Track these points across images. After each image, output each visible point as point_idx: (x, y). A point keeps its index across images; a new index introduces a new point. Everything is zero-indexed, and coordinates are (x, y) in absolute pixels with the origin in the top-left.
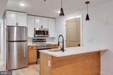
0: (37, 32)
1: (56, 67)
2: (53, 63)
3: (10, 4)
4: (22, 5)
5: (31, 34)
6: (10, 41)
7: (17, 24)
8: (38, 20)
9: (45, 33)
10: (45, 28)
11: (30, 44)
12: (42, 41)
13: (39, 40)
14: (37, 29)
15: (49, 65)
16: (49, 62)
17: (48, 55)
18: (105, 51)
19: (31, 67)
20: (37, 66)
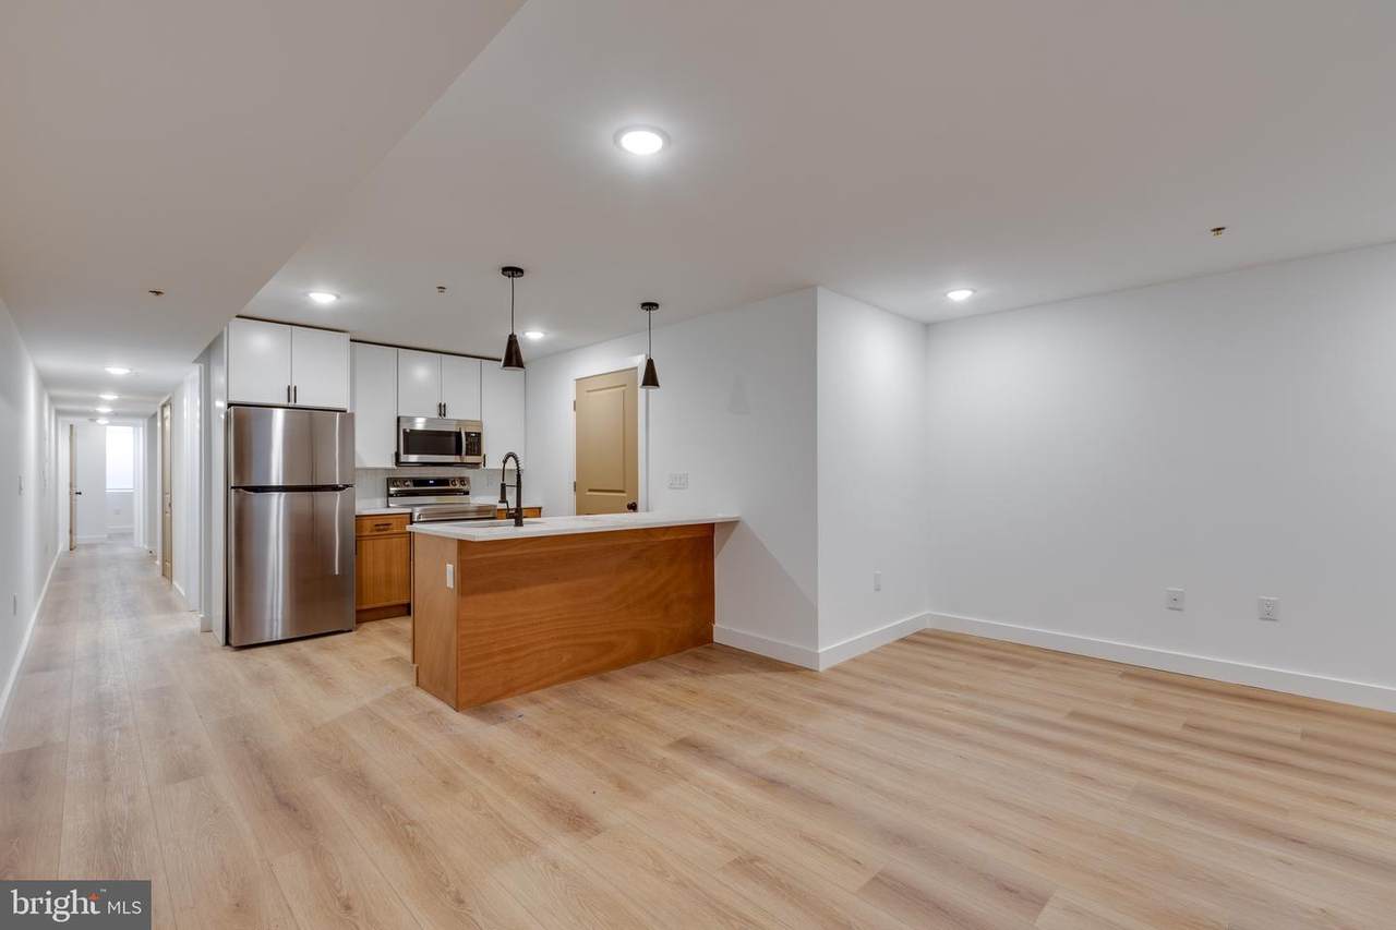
0: (413, 441)
1: (474, 592)
2: (466, 574)
3: (268, 296)
4: (323, 298)
5: (375, 449)
6: (245, 487)
7: (291, 392)
8: (421, 371)
9: (458, 443)
10: (461, 413)
11: (370, 503)
12: (442, 487)
13: (421, 487)
14: (420, 425)
15: (450, 583)
16: (450, 567)
17: (443, 539)
18: (730, 525)
19: (373, 629)
20: (404, 625)
